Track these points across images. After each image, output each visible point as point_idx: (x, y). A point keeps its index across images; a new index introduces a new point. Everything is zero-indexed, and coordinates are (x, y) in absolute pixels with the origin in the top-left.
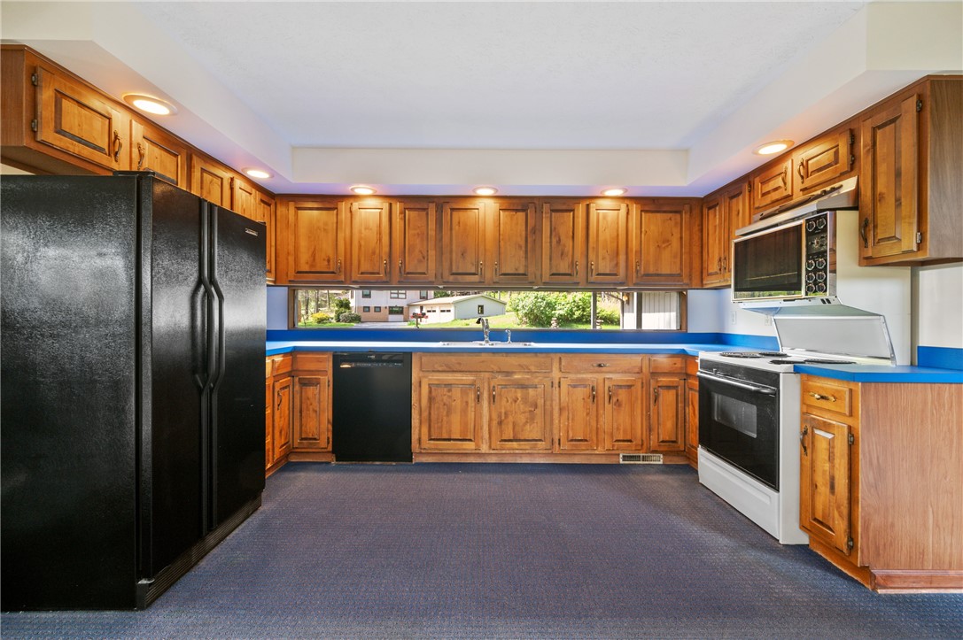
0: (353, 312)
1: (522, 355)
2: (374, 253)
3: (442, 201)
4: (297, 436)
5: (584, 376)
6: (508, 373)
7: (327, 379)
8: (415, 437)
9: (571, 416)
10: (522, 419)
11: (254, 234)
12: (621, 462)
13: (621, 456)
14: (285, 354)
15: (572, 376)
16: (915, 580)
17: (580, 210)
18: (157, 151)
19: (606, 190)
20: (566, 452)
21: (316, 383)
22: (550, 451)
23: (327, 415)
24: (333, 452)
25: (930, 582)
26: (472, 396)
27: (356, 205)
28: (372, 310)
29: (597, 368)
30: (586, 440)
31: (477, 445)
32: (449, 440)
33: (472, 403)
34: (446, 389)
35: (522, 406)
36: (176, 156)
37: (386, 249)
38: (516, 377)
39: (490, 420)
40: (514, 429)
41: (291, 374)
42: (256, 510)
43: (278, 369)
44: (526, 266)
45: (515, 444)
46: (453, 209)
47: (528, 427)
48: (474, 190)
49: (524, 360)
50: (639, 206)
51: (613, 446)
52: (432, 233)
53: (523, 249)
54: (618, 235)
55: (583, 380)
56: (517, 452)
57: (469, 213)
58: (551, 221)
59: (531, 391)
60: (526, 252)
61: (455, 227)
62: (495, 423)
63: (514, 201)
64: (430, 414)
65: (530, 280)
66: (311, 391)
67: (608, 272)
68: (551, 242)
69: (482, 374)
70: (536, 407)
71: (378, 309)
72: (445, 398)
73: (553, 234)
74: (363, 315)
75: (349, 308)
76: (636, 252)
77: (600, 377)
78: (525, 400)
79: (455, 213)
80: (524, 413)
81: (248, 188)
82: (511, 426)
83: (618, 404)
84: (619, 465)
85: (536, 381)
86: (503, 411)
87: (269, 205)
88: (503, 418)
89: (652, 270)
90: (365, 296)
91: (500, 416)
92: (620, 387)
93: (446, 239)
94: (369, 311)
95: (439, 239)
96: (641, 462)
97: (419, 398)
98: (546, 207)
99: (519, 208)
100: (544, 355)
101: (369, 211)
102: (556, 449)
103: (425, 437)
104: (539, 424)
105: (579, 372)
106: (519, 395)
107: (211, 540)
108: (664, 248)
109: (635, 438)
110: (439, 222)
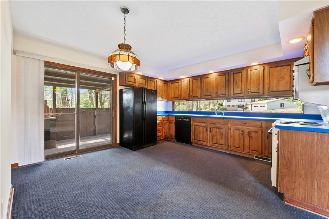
0: (224, 107)
1: (219, 119)
2: (186, 92)
3: (202, 76)
4: (169, 134)
5: (239, 127)
6: (215, 124)
7: (174, 122)
8: (191, 138)
9: (234, 139)
10: (219, 138)
11: (154, 92)
12: (255, 158)
13: (255, 156)
14: (166, 116)
15: (235, 127)
16: (305, 206)
17: (244, 72)
18: (142, 80)
19: (252, 63)
20: (232, 150)
21: (172, 123)
22: (227, 149)
23: (174, 130)
24: (175, 139)
25: (314, 209)
26: (205, 129)
27: (182, 81)
28: (231, 106)
29: (243, 125)
30: (239, 148)
31: (206, 143)
32: (199, 140)
33: (205, 131)
34: (198, 127)
35: (218, 134)
36: (145, 79)
37: (189, 91)
38: (217, 125)
39: (210, 137)
40: (216, 140)
41: (168, 120)
42: (155, 145)
43: (164, 119)
44: (225, 92)
45: (216, 145)
46: (204, 78)
47: (220, 140)
48: (208, 72)
49: (219, 120)
50: (269, 66)
51: (250, 151)
52: (199, 85)
53: (224, 87)
54: (259, 78)
55: (239, 128)
56: (217, 147)
57: (209, 78)
58: (233, 77)
59: (221, 130)
60: (225, 88)
61: (205, 83)
62: (211, 138)
63: (222, 73)
64: (195, 133)
65: (227, 96)
66: (171, 124)
67: (255, 92)
68: (233, 84)
69: (208, 124)
70: (223, 135)
71: (233, 106)
72: (198, 129)
73: (234, 81)
74: (228, 108)
75: (222, 106)
76: (267, 83)
77: (245, 128)
78: (219, 132)
79: (205, 79)
80: (219, 136)
81: (160, 81)
82: (215, 139)
83: (252, 137)
84: (254, 159)
85: (223, 127)
86: (213, 135)
87: (166, 84)
88: (213, 136)
89: (275, 89)
90: (228, 101)
91: (212, 136)
92: (253, 132)
93: (203, 87)
94: (230, 106)
95: (201, 87)
96: (263, 160)
97: (192, 128)
98: (232, 73)
99: (223, 74)
100: (226, 119)
101: (185, 82)
102: (230, 149)
103: (194, 139)
104: (224, 140)
105: (237, 125)
106: (218, 131)
107: (145, 146)
108: (281, 80)
109: (259, 150)
110: (201, 82)
